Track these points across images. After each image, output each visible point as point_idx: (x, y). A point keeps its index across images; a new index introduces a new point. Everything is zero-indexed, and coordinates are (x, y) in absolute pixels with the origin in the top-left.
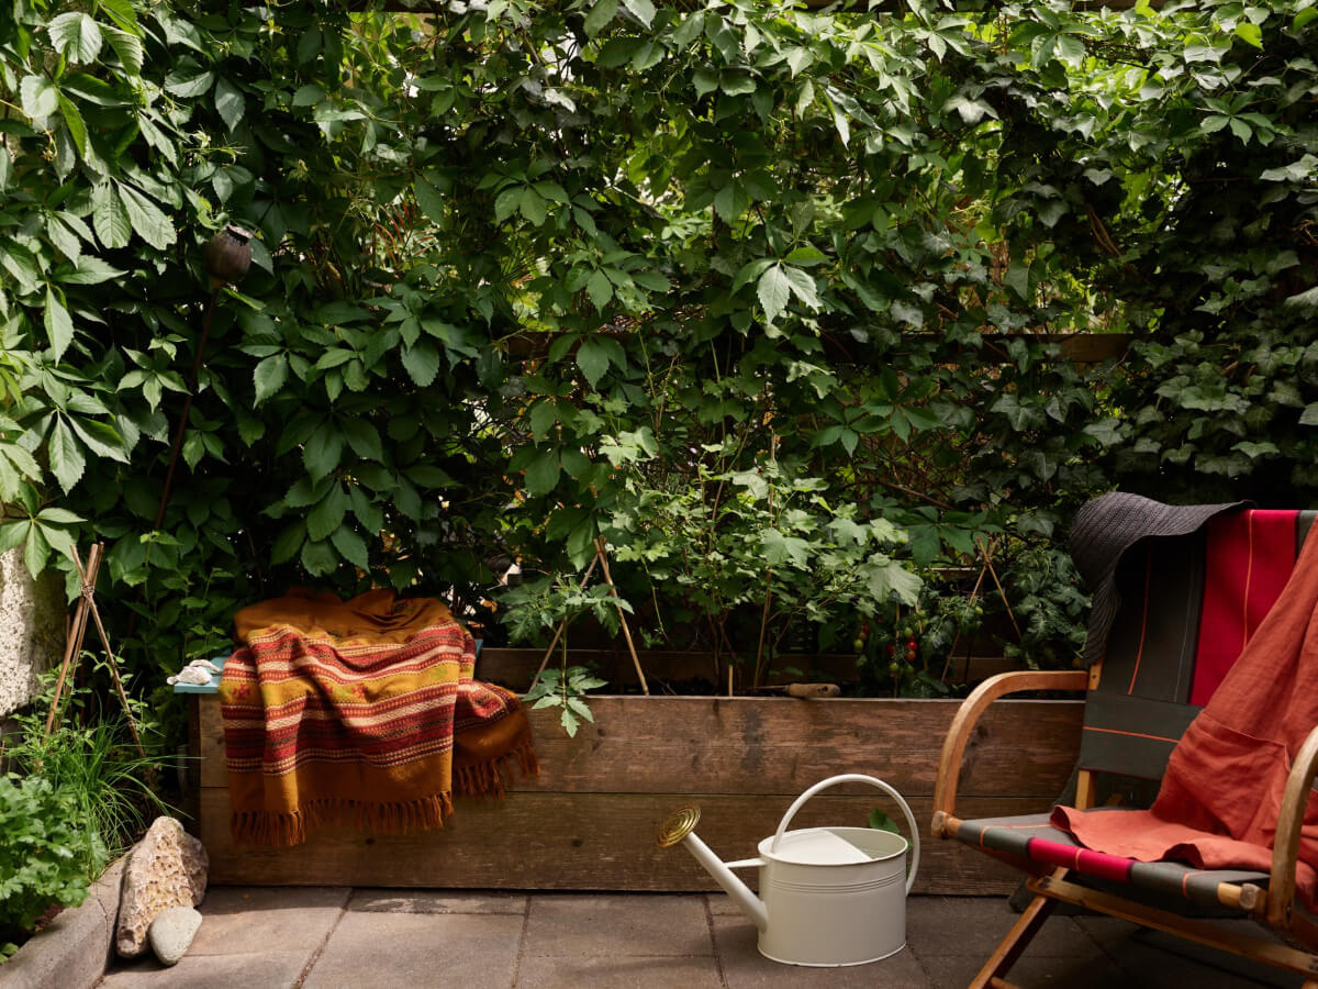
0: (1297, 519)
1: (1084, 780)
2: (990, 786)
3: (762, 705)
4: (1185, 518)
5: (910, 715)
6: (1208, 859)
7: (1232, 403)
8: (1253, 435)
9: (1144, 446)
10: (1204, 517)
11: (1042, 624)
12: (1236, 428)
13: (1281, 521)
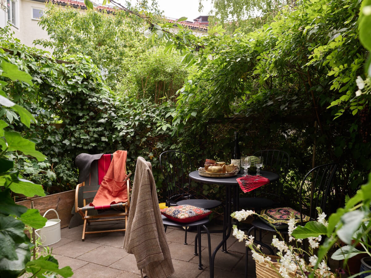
0: (111, 156)
1: (84, 201)
2: (61, 209)
3: (23, 203)
4: (97, 157)
5: (48, 198)
6: (116, 202)
7: (88, 137)
8: (92, 142)
9: (73, 145)
10: (101, 156)
11: (65, 178)
12: (89, 141)
13: (109, 156)
